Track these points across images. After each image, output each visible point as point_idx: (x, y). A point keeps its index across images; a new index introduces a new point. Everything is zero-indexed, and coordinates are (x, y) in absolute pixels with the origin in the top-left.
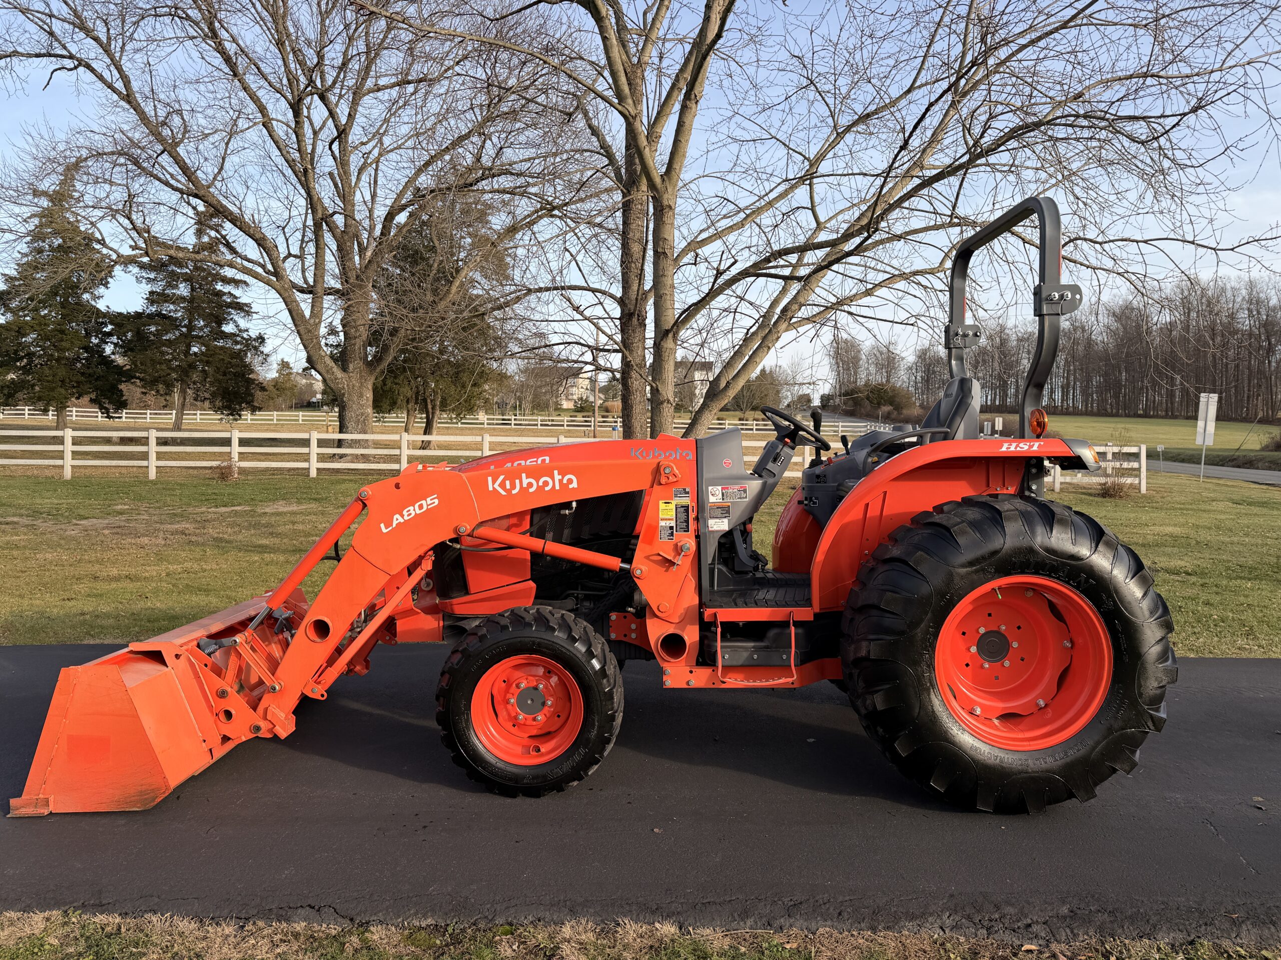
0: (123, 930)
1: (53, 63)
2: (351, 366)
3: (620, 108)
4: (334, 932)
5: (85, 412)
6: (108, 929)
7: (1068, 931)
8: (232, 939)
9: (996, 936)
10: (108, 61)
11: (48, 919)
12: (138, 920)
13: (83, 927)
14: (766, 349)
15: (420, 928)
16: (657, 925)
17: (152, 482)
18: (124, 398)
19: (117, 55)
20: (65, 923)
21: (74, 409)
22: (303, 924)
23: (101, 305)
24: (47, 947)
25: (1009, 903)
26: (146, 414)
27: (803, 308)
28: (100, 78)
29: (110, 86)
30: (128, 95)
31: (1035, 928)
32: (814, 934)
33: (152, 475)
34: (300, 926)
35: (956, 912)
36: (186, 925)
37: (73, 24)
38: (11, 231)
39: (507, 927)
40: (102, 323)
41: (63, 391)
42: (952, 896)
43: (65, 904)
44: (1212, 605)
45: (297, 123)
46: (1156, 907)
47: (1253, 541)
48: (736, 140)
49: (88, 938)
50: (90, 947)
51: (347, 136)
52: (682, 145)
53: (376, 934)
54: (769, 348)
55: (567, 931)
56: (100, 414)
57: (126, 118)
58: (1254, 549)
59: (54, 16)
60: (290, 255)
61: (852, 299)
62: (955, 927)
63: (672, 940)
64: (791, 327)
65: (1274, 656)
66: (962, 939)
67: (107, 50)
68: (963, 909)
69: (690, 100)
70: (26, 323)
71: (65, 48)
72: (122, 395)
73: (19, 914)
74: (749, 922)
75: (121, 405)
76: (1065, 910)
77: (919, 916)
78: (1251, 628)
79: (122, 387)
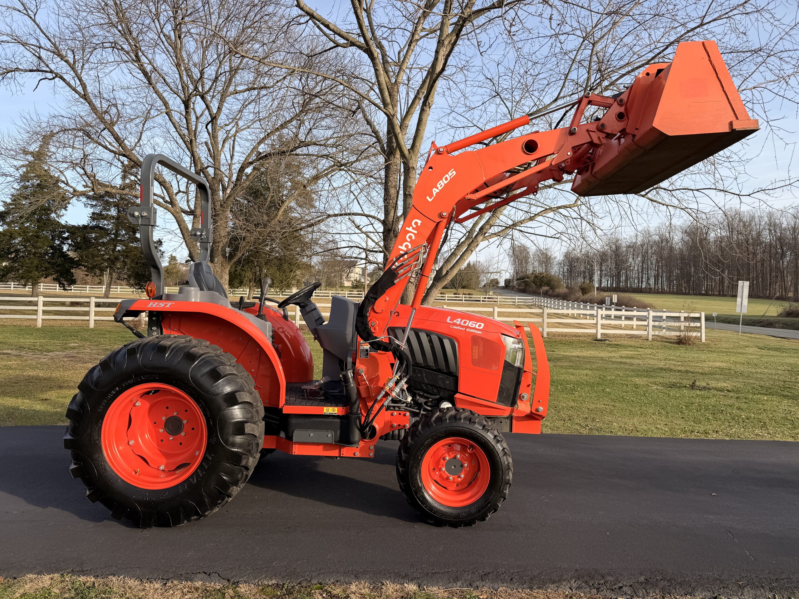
0: (96, 585)
1: (40, 75)
2: (216, 260)
3: (385, 110)
4: (218, 587)
5: (48, 286)
6: (88, 584)
7: (644, 590)
8: (159, 591)
9: (602, 593)
10: (74, 75)
11: (52, 579)
12: (105, 580)
13: (73, 583)
14: (470, 252)
15: (268, 586)
16: (406, 585)
17: (91, 329)
18: (74, 278)
19: (79, 71)
20: (62, 581)
21: (42, 284)
22: (200, 583)
23: (62, 221)
24: (53, 594)
25: (610, 575)
26: (86, 288)
27: (492, 227)
28: (69, 84)
29: (74, 90)
30: (84, 95)
31: (625, 589)
32: (496, 590)
33: (92, 325)
34: (198, 584)
35: (579, 579)
36: (132, 582)
37: (54, 52)
38: (11, 176)
39: (319, 585)
40: (62, 232)
41: (37, 273)
42: (577, 570)
43: (62, 570)
44: (742, 409)
45: (187, 112)
46: (695, 578)
47: (770, 371)
48: (452, 127)
49: (76, 589)
50: (78, 594)
51: (216, 120)
52: (421, 132)
53: (243, 589)
54: (472, 251)
55: (353, 588)
56: (58, 288)
57: (83, 109)
58: (770, 376)
59: (42, 48)
60: (180, 191)
61: (521, 222)
62: (578, 588)
63: (415, 593)
64: (485, 238)
65: (776, 439)
66: (582, 595)
67: (73, 69)
68: (583, 577)
69: (426, 106)
70: (16, 231)
71: (48, 66)
72: (73, 276)
73: (35, 576)
74: (459, 584)
75: (73, 282)
76: (642, 579)
77: (558, 581)
78: (765, 423)
79: (73, 271)
